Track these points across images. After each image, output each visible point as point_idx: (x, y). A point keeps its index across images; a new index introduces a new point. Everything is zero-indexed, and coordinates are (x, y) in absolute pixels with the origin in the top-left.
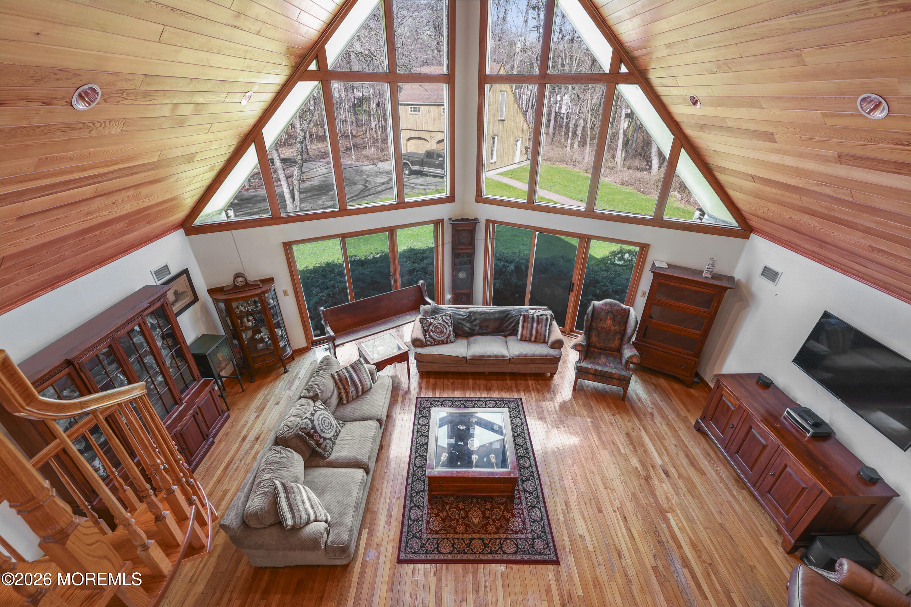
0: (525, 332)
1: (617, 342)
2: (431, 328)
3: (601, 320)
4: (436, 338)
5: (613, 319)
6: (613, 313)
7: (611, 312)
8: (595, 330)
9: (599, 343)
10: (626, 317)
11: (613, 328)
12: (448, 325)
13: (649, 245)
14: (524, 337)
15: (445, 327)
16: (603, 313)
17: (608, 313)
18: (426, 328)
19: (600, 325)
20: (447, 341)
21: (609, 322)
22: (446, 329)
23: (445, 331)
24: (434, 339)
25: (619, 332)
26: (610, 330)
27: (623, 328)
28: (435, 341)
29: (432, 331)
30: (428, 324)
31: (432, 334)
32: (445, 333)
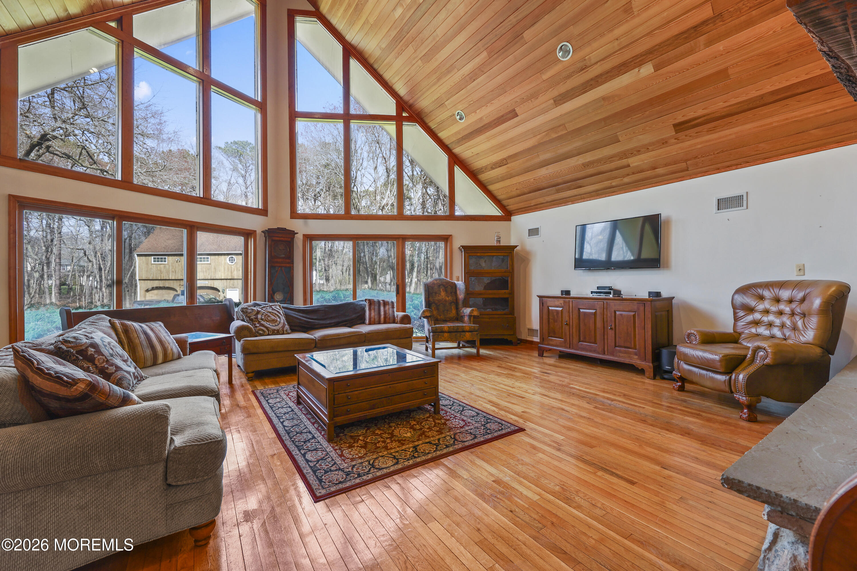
0: (373, 314)
1: (454, 311)
2: (259, 316)
3: (436, 293)
4: (269, 326)
5: (446, 291)
6: (444, 286)
7: (442, 285)
8: (433, 304)
9: (440, 316)
10: (454, 287)
11: (447, 299)
12: (280, 314)
13: (451, 235)
14: (372, 320)
15: (278, 315)
16: (436, 287)
17: (439, 286)
18: (253, 317)
19: (436, 298)
20: (283, 331)
21: (443, 294)
22: (279, 318)
23: (278, 320)
24: (267, 328)
25: (453, 302)
26: (446, 301)
27: (455, 298)
28: (268, 330)
29: (262, 319)
30: (254, 313)
31: (262, 322)
32: (280, 322)
